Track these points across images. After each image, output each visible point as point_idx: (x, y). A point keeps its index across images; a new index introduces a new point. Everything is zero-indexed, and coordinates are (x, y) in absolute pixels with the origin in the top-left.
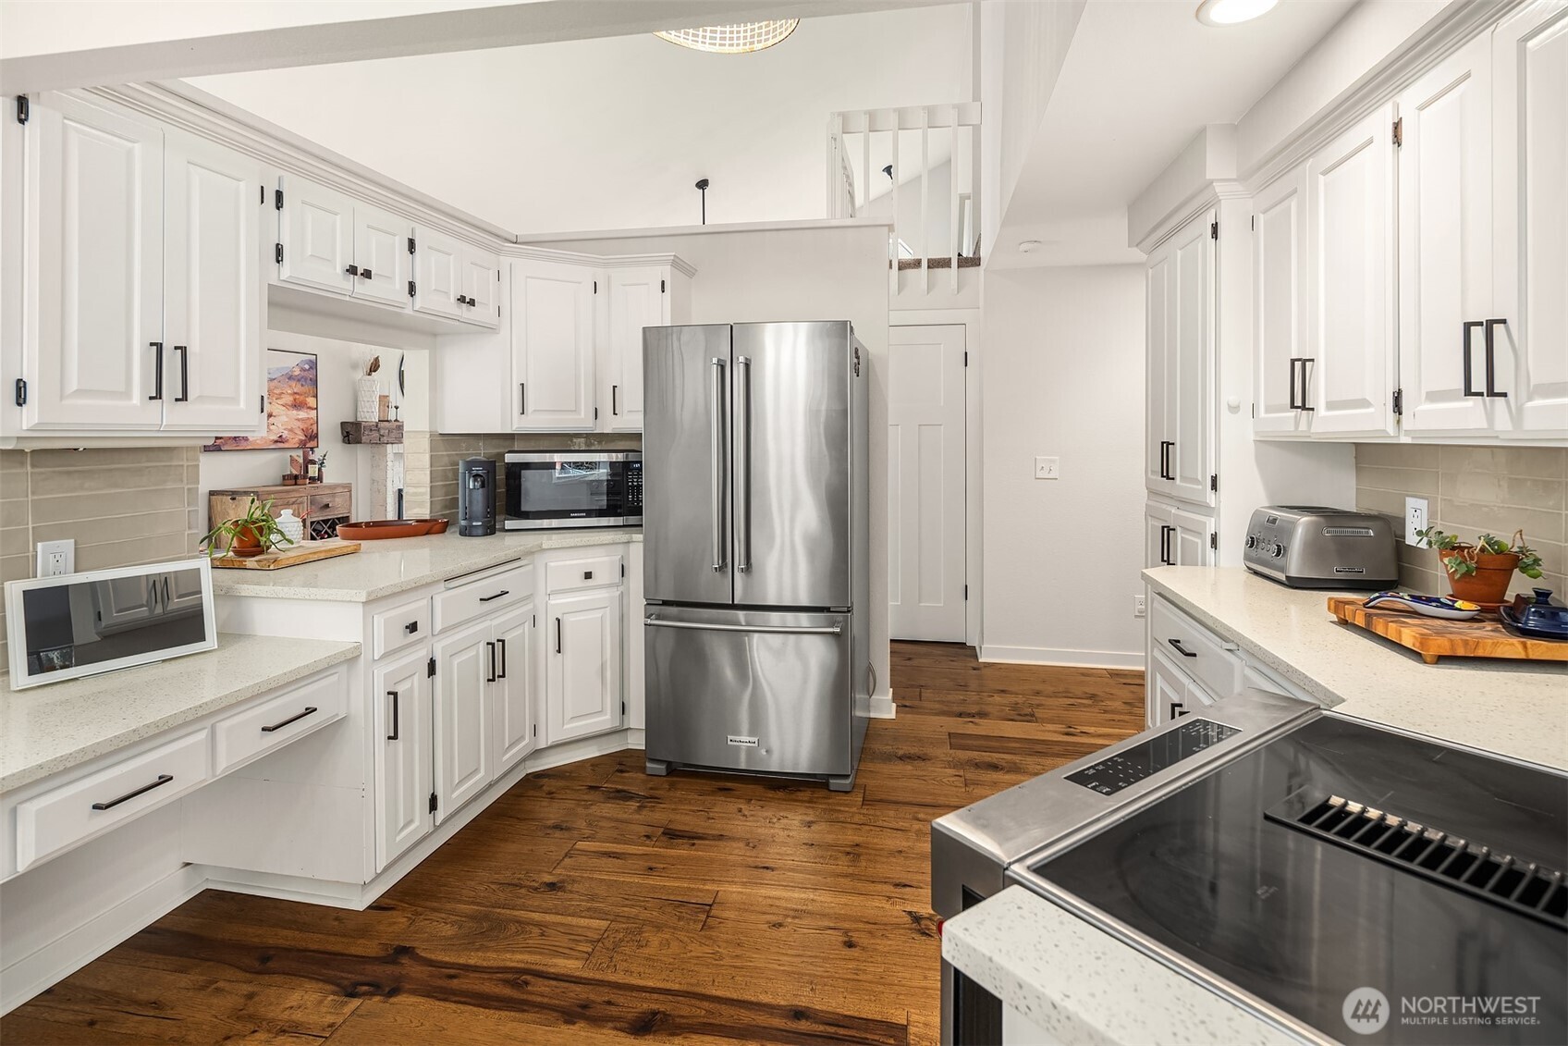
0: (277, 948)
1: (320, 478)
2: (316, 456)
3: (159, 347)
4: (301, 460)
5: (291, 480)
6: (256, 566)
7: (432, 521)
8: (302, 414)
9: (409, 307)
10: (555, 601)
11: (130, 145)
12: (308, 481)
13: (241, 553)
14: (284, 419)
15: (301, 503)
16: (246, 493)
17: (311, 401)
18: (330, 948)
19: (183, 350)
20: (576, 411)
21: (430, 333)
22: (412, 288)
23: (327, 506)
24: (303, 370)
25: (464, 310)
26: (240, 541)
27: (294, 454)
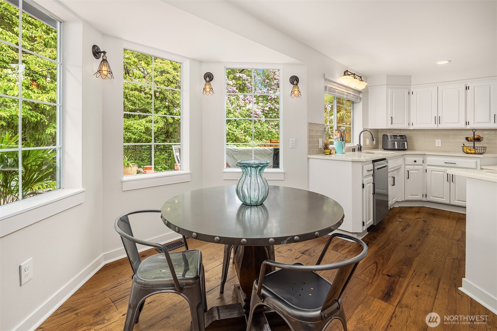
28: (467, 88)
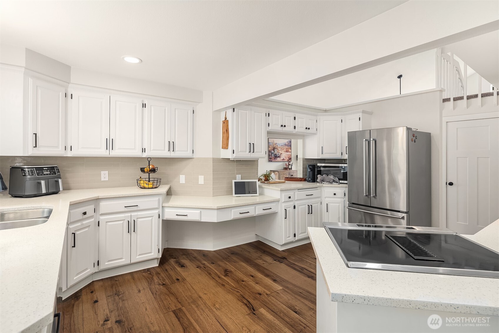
0: (266, 251)
1: (291, 169)
2: (291, 163)
3: (250, 143)
4: (288, 164)
5: (286, 169)
6: (266, 183)
7: (303, 178)
8: (288, 153)
9: (295, 131)
10: (327, 199)
11: (246, 111)
12: (289, 169)
13: (265, 180)
14: (284, 154)
15: (287, 174)
16: (276, 171)
17: (290, 150)
18: (274, 254)
19: (253, 144)
20: (336, 153)
21: (302, 136)
22: (295, 127)
23: (292, 175)
24: (288, 143)
25: (307, 131)
26: (265, 178)
27: (286, 163)
28: (144, 106)
